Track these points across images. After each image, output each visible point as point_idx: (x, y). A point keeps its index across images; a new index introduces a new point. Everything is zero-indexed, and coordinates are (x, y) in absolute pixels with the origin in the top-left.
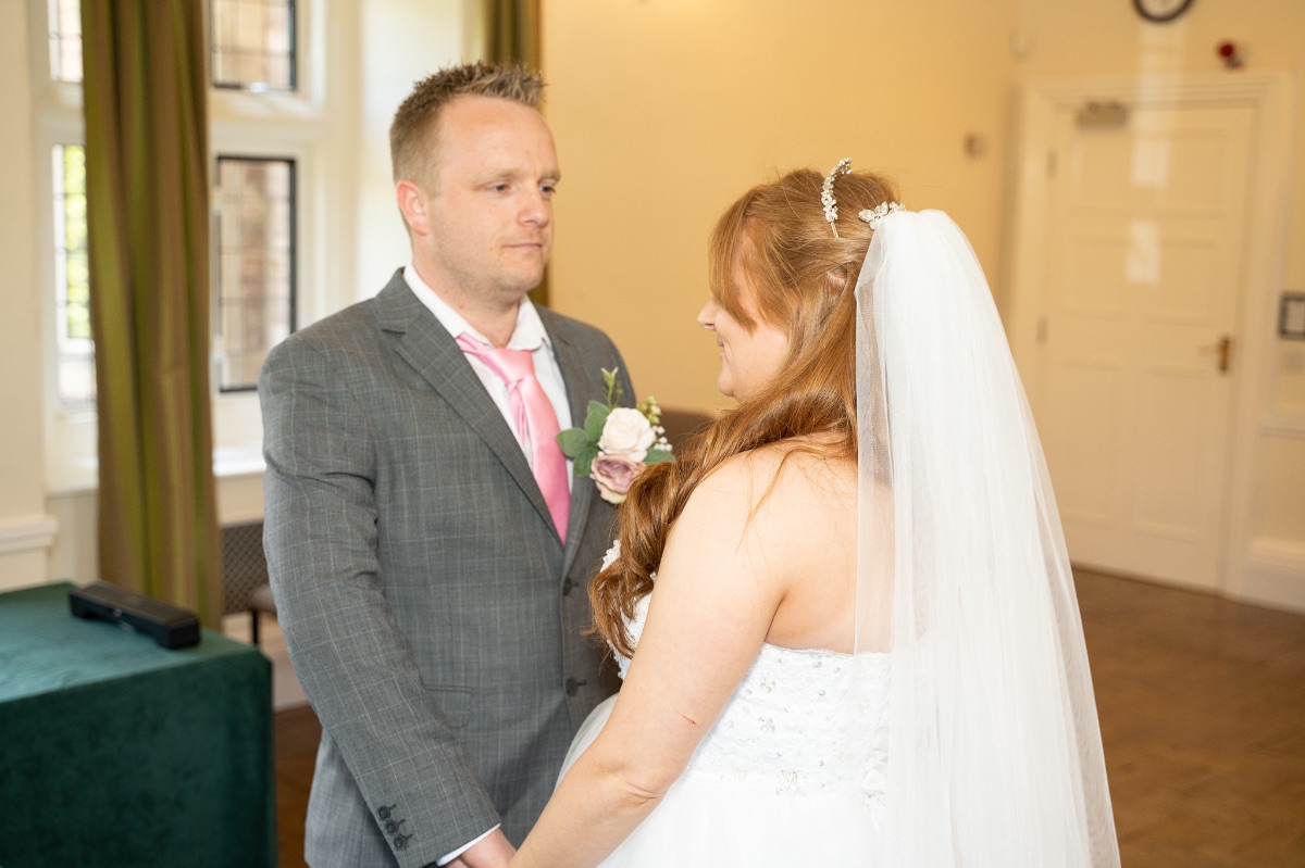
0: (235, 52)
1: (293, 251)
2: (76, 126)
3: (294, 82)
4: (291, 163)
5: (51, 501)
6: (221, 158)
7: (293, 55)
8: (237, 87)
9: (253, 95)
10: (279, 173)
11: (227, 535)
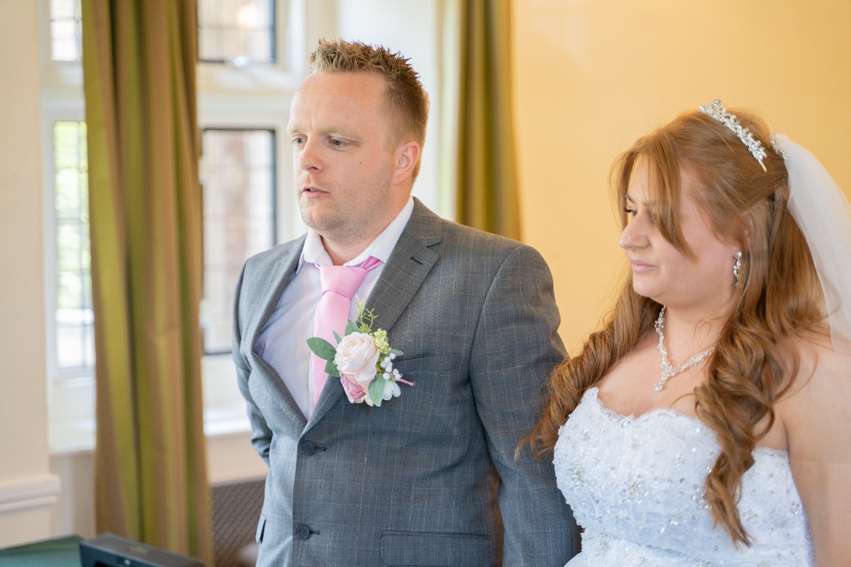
0: (219, 28)
1: (275, 217)
2: (79, 103)
3: (274, 55)
4: (273, 132)
5: (55, 461)
6: (207, 129)
7: (274, 29)
8: (221, 62)
9: (237, 69)
10: (260, 143)
11: (215, 493)
